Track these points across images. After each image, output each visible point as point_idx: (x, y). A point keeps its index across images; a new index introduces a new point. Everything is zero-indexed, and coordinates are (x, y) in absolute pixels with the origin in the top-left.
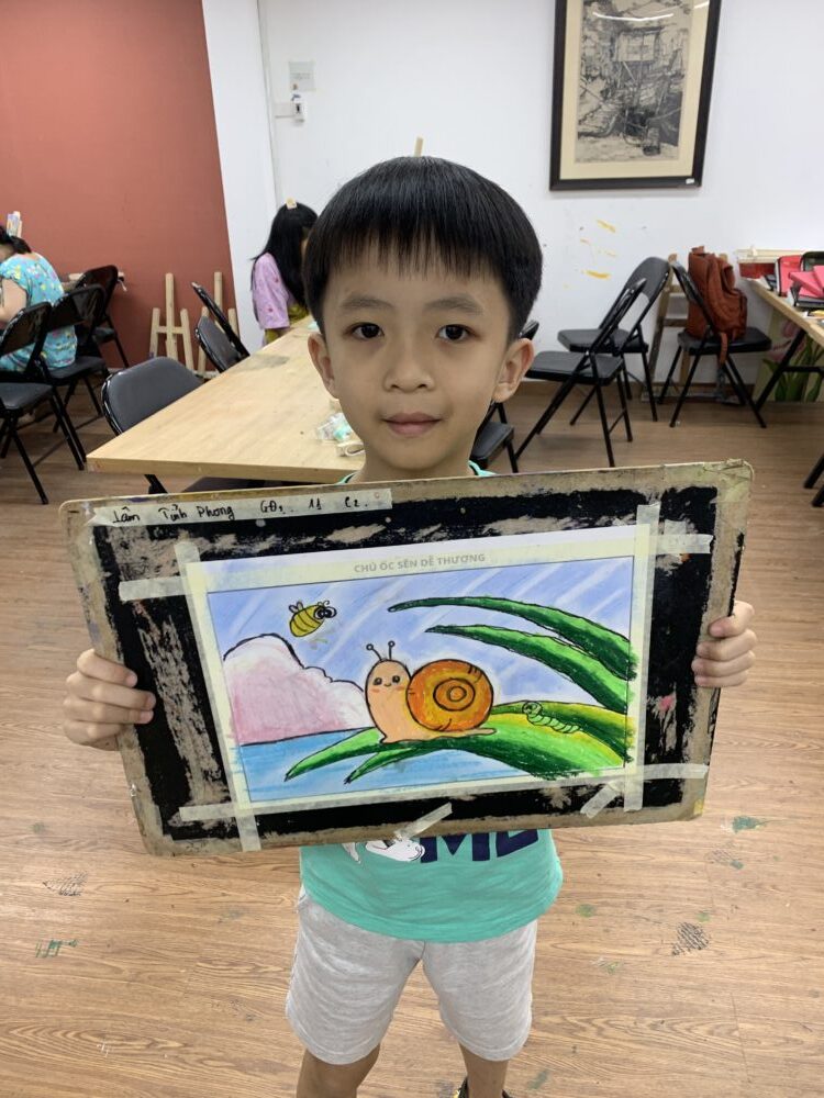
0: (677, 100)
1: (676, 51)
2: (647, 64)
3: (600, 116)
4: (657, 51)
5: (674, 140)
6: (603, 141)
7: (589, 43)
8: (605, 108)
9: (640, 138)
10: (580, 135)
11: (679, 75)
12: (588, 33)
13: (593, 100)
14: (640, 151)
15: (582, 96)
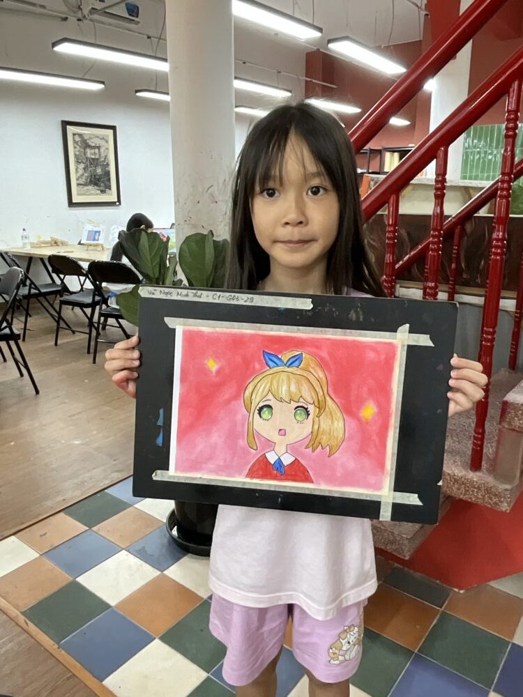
0: (108, 174)
1: (106, 156)
2: (98, 159)
3: (84, 178)
4: (100, 155)
5: (110, 189)
6: (86, 188)
7: (76, 150)
8: (86, 175)
9: (99, 186)
10: (78, 185)
11: (108, 165)
12: (77, 146)
13: (81, 172)
14: (99, 192)
15: (77, 169)
